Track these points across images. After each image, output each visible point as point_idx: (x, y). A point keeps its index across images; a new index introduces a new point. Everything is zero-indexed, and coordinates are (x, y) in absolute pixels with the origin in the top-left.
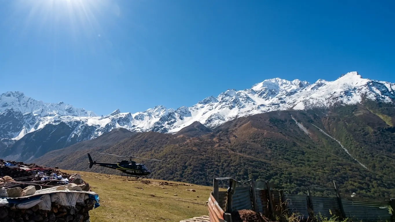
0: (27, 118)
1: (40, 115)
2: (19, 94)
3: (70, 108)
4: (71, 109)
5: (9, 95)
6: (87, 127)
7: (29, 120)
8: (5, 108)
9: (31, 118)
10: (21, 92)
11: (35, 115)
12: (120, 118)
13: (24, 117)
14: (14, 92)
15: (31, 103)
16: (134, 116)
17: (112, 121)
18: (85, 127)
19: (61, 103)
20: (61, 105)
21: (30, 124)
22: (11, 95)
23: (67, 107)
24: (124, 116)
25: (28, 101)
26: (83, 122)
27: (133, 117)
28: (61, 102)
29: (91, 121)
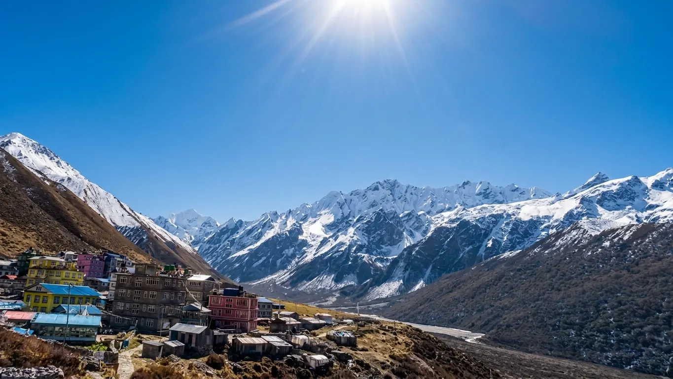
0: (407, 221)
1: (428, 213)
2: (389, 183)
3: (486, 190)
4: (488, 191)
5: (376, 189)
6: (518, 223)
7: (411, 222)
8: (372, 210)
9: (414, 219)
10: (392, 179)
11: (419, 213)
12: (604, 194)
13: (403, 220)
14: (382, 181)
15: (411, 194)
16: (649, 181)
17: (581, 203)
18: (514, 224)
19: (465, 184)
20: (466, 186)
21: (414, 229)
22: (380, 187)
23: (478, 188)
24: (617, 187)
25: (406, 192)
26: (509, 216)
27: (649, 186)
28: (466, 181)
29: (527, 211)
